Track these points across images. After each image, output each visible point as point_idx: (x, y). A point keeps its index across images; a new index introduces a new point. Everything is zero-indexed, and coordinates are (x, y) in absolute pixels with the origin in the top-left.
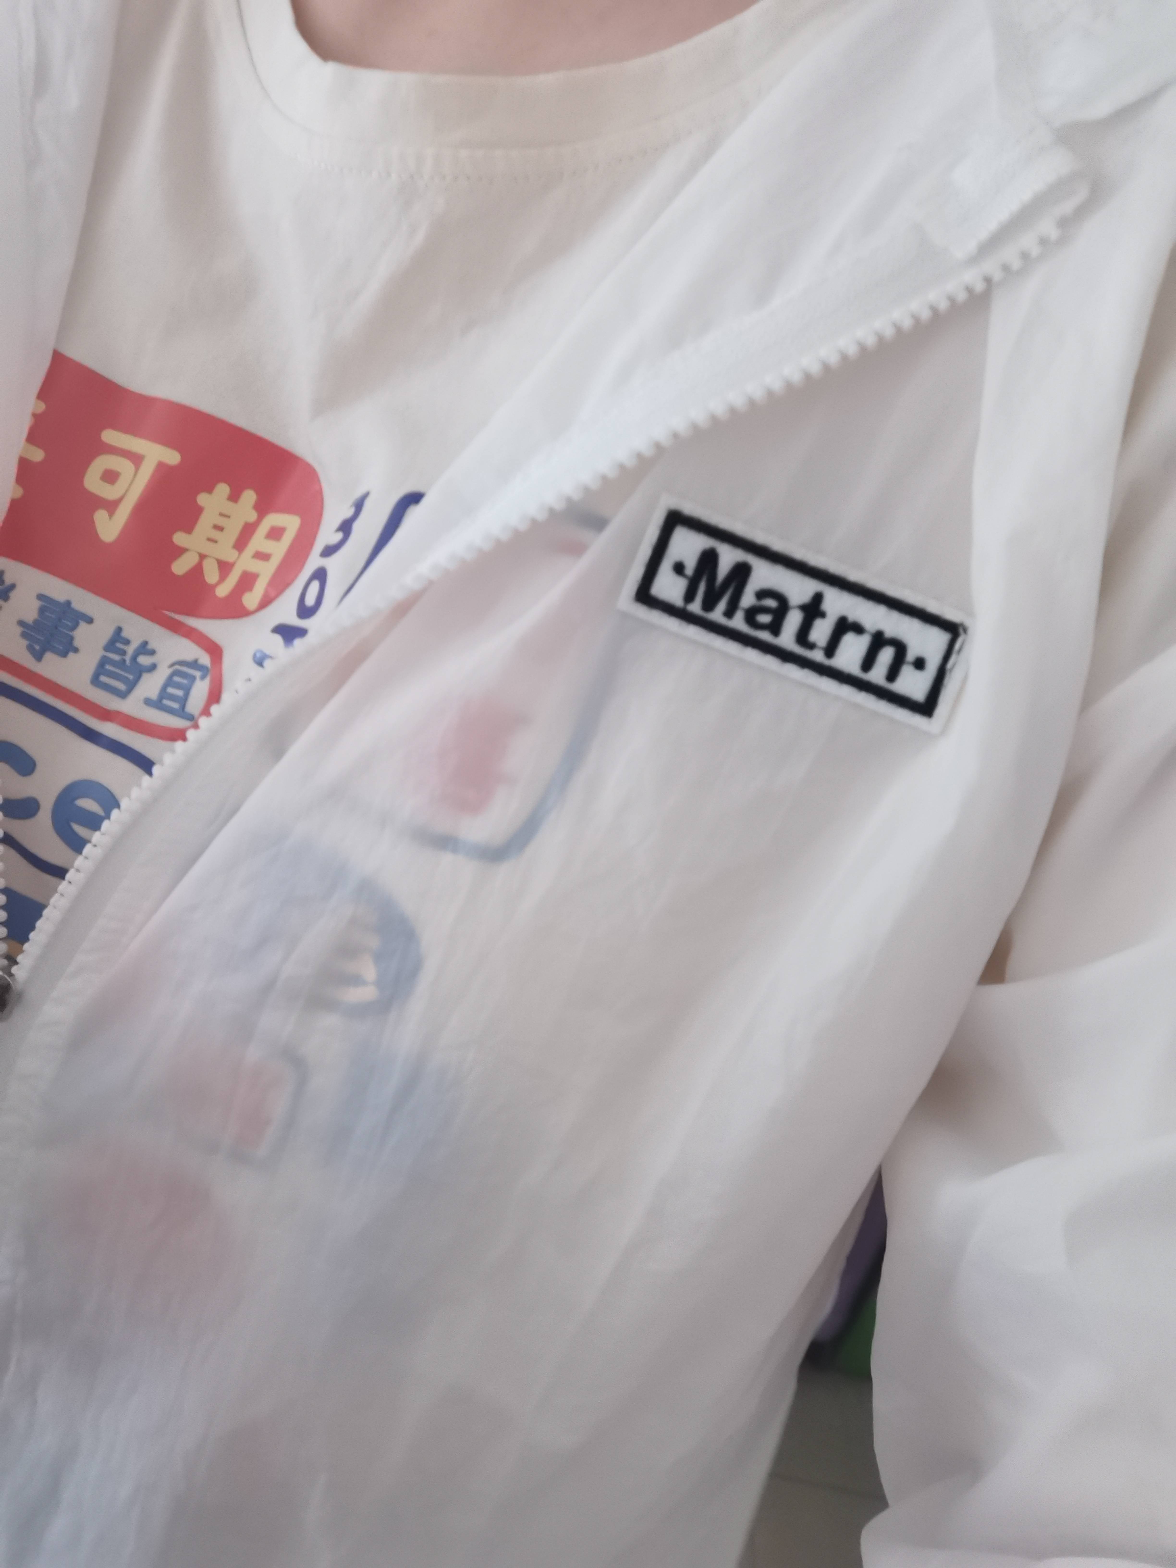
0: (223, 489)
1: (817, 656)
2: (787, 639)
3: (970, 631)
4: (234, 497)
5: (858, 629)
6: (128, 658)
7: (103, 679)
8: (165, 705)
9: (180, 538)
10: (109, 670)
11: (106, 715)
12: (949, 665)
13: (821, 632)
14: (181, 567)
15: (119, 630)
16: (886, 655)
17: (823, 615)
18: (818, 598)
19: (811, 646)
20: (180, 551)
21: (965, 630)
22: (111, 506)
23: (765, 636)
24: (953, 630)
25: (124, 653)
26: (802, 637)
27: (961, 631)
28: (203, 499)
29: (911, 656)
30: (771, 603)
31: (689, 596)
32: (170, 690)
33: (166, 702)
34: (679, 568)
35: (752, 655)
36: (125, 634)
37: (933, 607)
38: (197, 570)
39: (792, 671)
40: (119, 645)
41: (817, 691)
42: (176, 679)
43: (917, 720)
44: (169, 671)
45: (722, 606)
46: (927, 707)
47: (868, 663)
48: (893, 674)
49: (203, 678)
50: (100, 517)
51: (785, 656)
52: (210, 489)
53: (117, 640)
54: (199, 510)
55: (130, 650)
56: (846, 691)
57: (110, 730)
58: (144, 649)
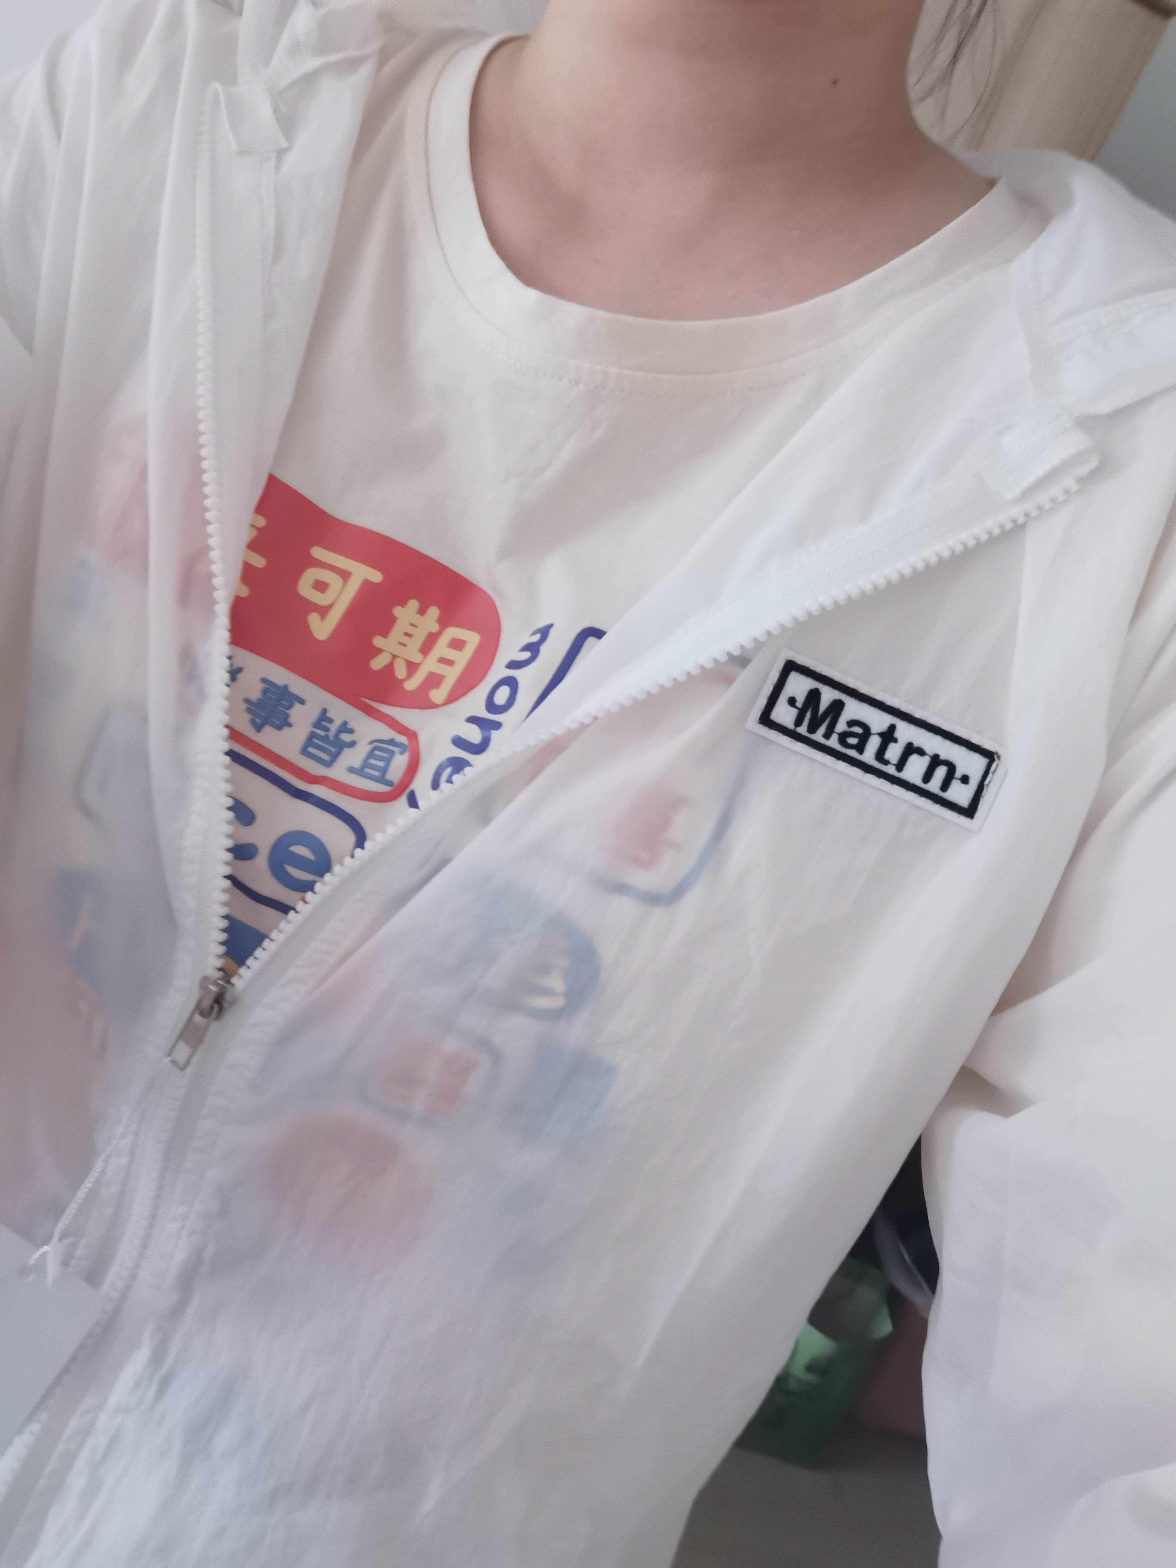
0: (413, 604)
1: (891, 770)
2: (868, 756)
3: (1002, 758)
4: (422, 611)
5: (921, 752)
6: (331, 734)
7: (311, 750)
8: (367, 773)
9: (378, 641)
10: (316, 743)
11: (314, 780)
12: (986, 782)
13: (893, 752)
14: (378, 663)
15: (325, 711)
16: (941, 772)
17: (895, 741)
18: (892, 728)
19: (887, 763)
20: (378, 651)
21: (999, 757)
22: (324, 611)
23: (853, 753)
24: (990, 756)
25: (327, 730)
26: (880, 755)
27: (995, 757)
28: (398, 611)
29: (958, 774)
30: (858, 730)
31: (799, 722)
32: (372, 761)
33: (368, 771)
34: (792, 701)
35: (842, 766)
36: (330, 714)
37: (975, 740)
38: (390, 667)
39: (871, 779)
40: (324, 723)
41: (889, 794)
42: (377, 753)
43: (962, 820)
44: (370, 747)
45: (822, 730)
46: (970, 811)
47: (928, 777)
48: (945, 786)
49: (402, 753)
50: (313, 619)
51: (867, 768)
52: (403, 604)
53: (323, 719)
54: (393, 620)
55: (334, 728)
56: (911, 796)
57: (319, 791)
58: (345, 728)
